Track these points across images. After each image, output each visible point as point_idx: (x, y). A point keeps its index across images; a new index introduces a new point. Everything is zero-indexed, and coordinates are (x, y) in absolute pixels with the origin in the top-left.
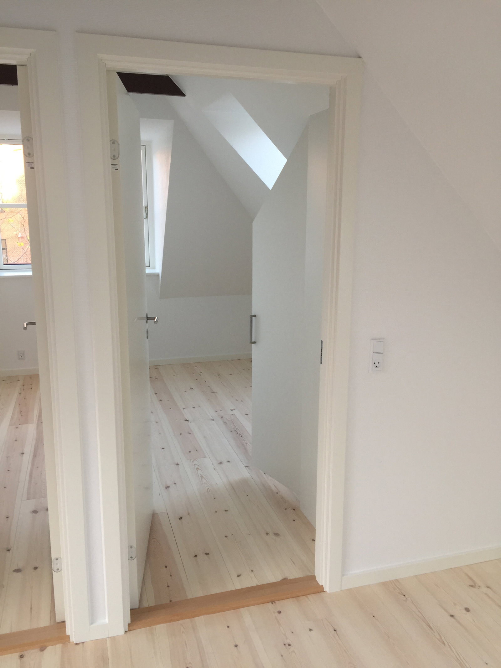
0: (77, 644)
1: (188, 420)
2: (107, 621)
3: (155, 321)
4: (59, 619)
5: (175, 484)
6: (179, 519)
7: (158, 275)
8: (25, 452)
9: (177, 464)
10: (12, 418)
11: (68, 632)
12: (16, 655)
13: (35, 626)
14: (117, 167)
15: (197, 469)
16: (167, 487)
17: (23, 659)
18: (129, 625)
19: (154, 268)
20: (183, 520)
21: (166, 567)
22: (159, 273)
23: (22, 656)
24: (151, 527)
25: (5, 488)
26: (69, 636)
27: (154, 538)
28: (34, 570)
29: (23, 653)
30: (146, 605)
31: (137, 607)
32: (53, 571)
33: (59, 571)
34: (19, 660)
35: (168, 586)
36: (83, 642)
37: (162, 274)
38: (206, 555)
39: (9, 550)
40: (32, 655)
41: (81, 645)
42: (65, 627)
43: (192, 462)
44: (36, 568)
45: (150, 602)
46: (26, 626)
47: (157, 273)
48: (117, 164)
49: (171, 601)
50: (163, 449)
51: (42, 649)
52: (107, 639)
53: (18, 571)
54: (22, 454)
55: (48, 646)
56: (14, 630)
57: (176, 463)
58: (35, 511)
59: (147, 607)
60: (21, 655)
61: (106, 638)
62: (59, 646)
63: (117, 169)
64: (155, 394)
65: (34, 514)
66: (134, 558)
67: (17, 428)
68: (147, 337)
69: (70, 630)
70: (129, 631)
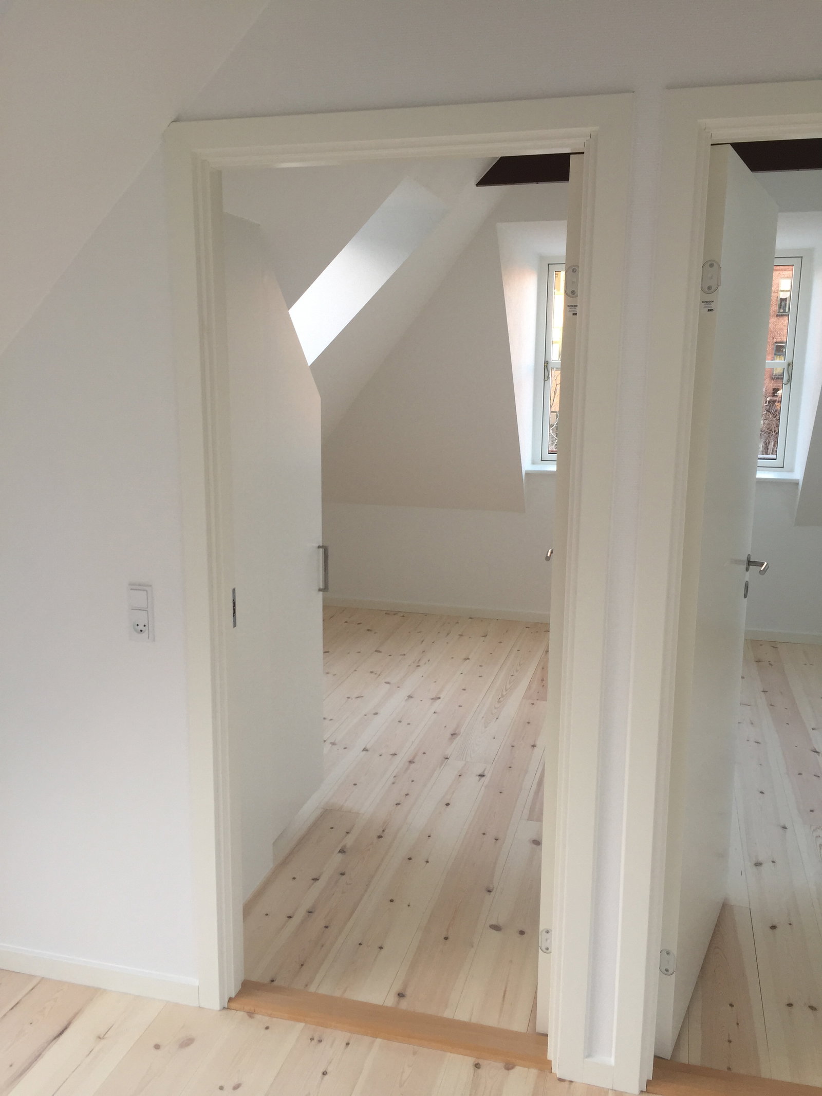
0: (561, 1080)
1: (818, 751)
2: (612, 1061)
3: (762, 569)
4: (540, 1029)
5: (773, 862)
6: (771, 928)
7: (796, 483)
8: (538, 743)
9: (783, 828)
10: (529, 688)
11: (550, 1055)
12: (470, 1061)
13: (504, 1025)
14: (713, 306)
15: (820, 847)
16: (758, 864)
17: (480, 1071)
18: (649, 1082)
19: (791, 470)
20: (777, 931)
21: (731, 1005)
22: (799, 480)
23: (477, 1066)
24: (717, 926)
25: (501, 792)
26: (550, 1061)
27: (718, 948)
28: (519, 935)
29: (480, 1061)
30: (684, 1058)
31: (668, 1055)
32: (540, 950)
33: (547, 951)
34: (472, 1071)
35: (730, 1041)
36: (571, 1082)
37: (803, 483)
38: (810, 1011)
39: (490, 891)
40: (492, 1069)
41: (566, 1084)
42: (546, 1044)
43: (814, 830)
44: (522, 933)
45: (691, 1055)
46: (492, 1020)
47: (795, 480)
48: (713, 301)
49: (729, 1069)
50: (762, 793)
51: (509, 1067)
52: (610, 1091)
53: (496, 928)
54: (534, 746)
55: (519, 1066)
56: (474, 1021)
57: (782, 824)
58: (536, 841)
59: (685, 1065)
60: (477, 1064)
61: (609, 1089)
62: (533, 1072)
63: (712, 310)
64: (764, 692)
65: (534, 846)
66: (670, 972)
67: (533, 704)
68: (745, 597)
69: (554, 1052)
70: (647, 1092)
